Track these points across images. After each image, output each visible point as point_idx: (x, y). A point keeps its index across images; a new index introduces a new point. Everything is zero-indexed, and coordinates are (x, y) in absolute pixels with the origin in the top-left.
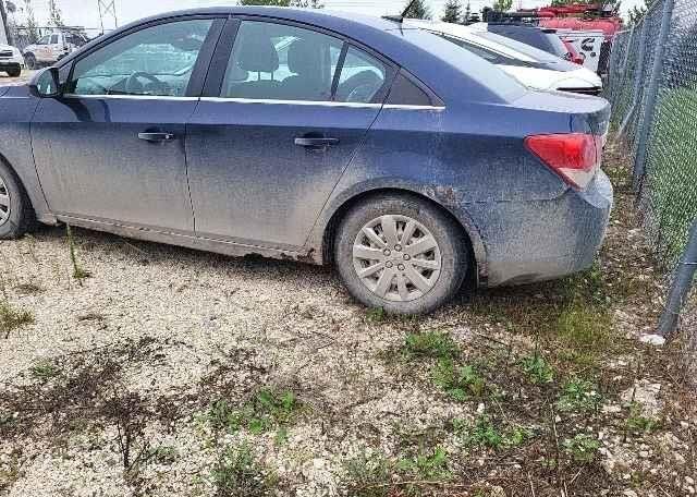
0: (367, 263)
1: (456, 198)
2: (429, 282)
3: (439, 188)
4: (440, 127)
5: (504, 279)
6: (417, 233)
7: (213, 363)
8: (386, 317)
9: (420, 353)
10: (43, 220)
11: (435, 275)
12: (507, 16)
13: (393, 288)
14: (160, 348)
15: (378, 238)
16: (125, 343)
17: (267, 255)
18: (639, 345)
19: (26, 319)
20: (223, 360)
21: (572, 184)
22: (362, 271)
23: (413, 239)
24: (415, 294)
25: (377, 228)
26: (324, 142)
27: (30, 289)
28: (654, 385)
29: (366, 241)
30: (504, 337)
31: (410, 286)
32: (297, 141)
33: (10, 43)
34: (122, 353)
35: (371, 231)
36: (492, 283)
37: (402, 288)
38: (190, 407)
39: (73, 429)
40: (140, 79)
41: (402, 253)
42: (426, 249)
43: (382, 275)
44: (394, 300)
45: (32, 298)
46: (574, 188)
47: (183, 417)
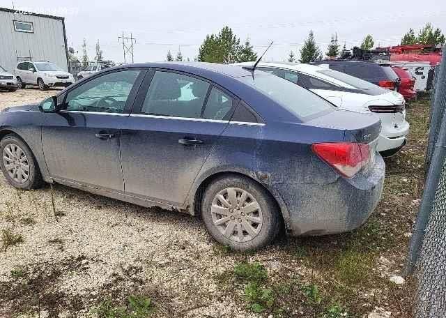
0: (220, 216)
1: (270, 179)
2: (256, 231)
3: (260, 173)
4: (261, 136)
5: (302, 232)
6: (249, 200)
7: (114, 275)
8: (230, 251)
9: (241, 278)
10: (46, 180)
11: (259, 227)
12: (369, 52)
13: (235, 233)
14: (87, 263)
15: (226, 201)
16: (69, 258)
17: (163, 208)
18: (388, 283)
19: (20, 240)
20: (121, 273)
21: (342, 174)
22: (217, 221)
23: (246, 203)
24: (248, 238)
25: (225, 195)
26: (195, 143)
27: (29, 221)
28: (387, 312)
29: (219, 203)
30: (301, 270)
31: (245, 233)
32: (180, 141)
33: (69, 72)
34: (65, 265)
35: (222, 197)
36: (295, 234)
37: (240, 233)
38: (90, 303)
39: (21, 311)
40: (107, 101)
41: (239, 212)
42: (253, 210)
43: (228, 224)
44: (236, 241)
45: (27, 228)
46: (343, 177)
47: (84, 309)
